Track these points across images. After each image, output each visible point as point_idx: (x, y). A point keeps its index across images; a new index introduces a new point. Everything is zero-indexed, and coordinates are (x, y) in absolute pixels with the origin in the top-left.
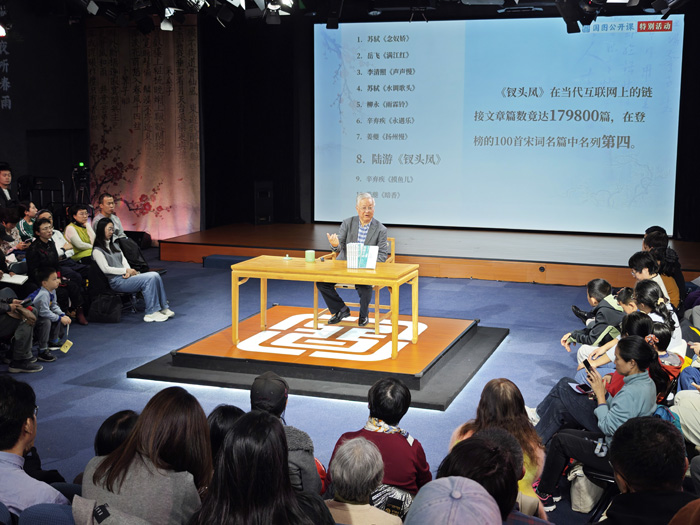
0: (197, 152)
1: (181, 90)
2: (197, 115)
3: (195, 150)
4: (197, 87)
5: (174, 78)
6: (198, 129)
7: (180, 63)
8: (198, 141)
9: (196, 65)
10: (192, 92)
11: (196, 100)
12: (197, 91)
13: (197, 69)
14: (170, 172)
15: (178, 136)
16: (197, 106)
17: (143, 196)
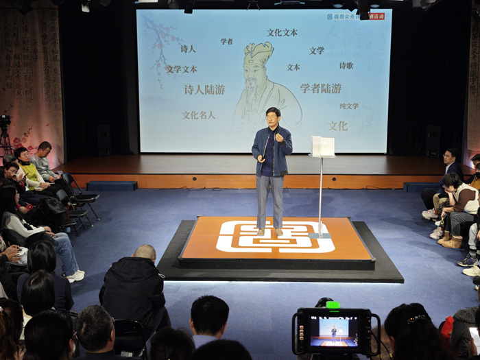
0: (60, 104)
1: (46, 58)
2: (60, 76)
3: (58, 103)
4: (59, 55)
5: (39, 48)
6: (60, 87)
7: (44, 37)
8: (61, 96)
9: (58, 38)
10: (55, 59)
11: (58, 65)
12: (59, 58)
13: (58, 41)
14: (38, 120)
15: (44, 93)
16: (59, 69)
17: (16, 139)
